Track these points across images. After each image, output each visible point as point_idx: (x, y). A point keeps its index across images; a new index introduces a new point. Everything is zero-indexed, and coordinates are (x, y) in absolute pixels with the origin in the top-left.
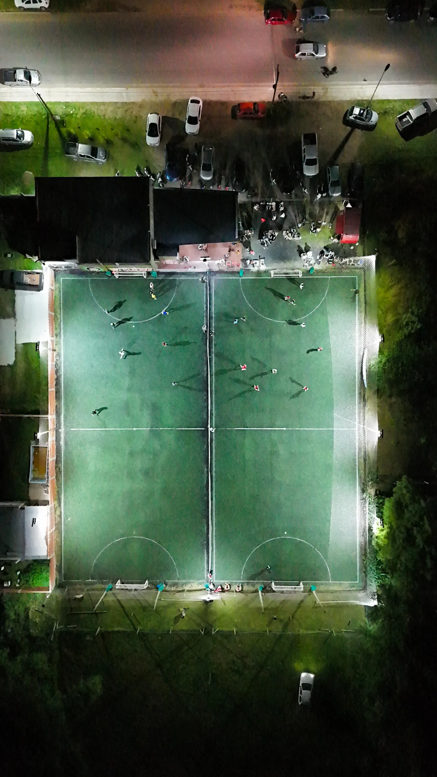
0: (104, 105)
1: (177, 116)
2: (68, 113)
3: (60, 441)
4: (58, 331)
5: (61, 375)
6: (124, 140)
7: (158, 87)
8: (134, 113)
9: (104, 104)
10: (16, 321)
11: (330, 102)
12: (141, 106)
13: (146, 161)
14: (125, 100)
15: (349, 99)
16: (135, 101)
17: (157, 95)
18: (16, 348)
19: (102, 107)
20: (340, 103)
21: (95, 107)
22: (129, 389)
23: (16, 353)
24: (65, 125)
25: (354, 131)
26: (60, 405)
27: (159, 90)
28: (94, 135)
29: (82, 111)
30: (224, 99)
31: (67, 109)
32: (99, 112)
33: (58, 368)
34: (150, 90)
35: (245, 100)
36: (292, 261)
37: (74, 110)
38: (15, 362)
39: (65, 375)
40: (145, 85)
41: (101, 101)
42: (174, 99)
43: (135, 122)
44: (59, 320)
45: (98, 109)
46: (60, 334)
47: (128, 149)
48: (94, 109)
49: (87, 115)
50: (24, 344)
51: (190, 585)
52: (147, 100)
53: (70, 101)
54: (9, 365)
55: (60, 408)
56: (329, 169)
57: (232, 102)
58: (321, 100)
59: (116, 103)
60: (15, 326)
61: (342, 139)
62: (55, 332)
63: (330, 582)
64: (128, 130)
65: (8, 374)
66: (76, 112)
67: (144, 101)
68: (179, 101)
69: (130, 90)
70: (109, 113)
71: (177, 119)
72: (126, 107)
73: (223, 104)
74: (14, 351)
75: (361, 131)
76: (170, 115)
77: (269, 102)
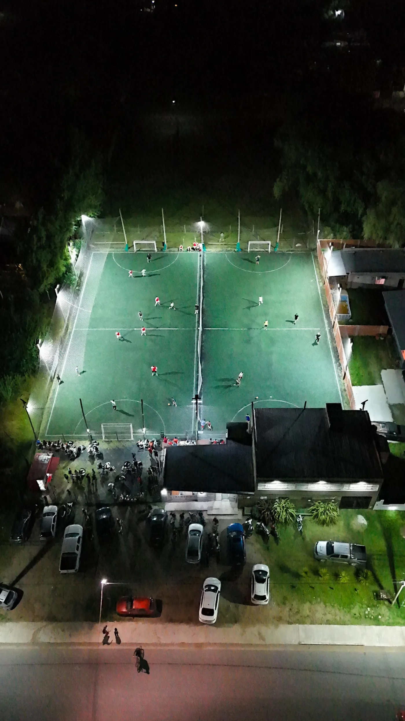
0: (328, 620)
1: (232, 605)
2: (373, 608)
3: (328, 322)
4: (344, 394)
5: (336, 363)
6: (297, 576)
7: (257, 645)
8: (287, 609)
9: (328, 622)
10: (387, 402)
11: (33, 621)
12: (280, 619)
13: (268, 549)
14: (301, 626)
15: (7, 624)
16: (288, 625)
17: (259, 634)
18: (382, 382)
19: (329, 617)
20: (19, 618)
21: (340, 618)
22: (271, 353)
23: (381, 378)
24: (375, 594)
25: (11, 583)
26: (333, 344)
27: (256, 641)
28: (336, 580)
29: (356, 610)
30: (171, 627)
31: (376, 614)
32: (333, 611)
33: (339, 368)
34: (268, 641)
35: (143, 624)
36: (110, 449)
37: (367, 612)
38: (380, 372)
39: (332, 363)
40: (276, 649)
41: (332, 626)
42: (236, 628)
43: (285, 598)
44: (344, 402)
45: (336, 615)
46: (342, 392)
47: (292, 565)
48: (340, 614)
49: (348, 605)
50: (375, 384)
51: (217, 251)
52: (272, 627)
53: (374, 627)
54: (385, 369)
55: (332, 342)
56: (53, 530)
57: (161, 621)
58: (44, 623)
59: (312, 623)
60: (387, 398)
61: (29, 574)
62: (347, 392)
63: (113, 253)
64: (293, 587)
65: (384, 363)
66: (363, 610)
67: (277, 626)
68: (231, 625)
69: (295, 642)
70: (320, 610)
71: (231, 601)
72: (298, 617)
73: (171, 620)
74: (383, 379)
75: (2, 583)
76: (241, 607)
77: (112, 622)
